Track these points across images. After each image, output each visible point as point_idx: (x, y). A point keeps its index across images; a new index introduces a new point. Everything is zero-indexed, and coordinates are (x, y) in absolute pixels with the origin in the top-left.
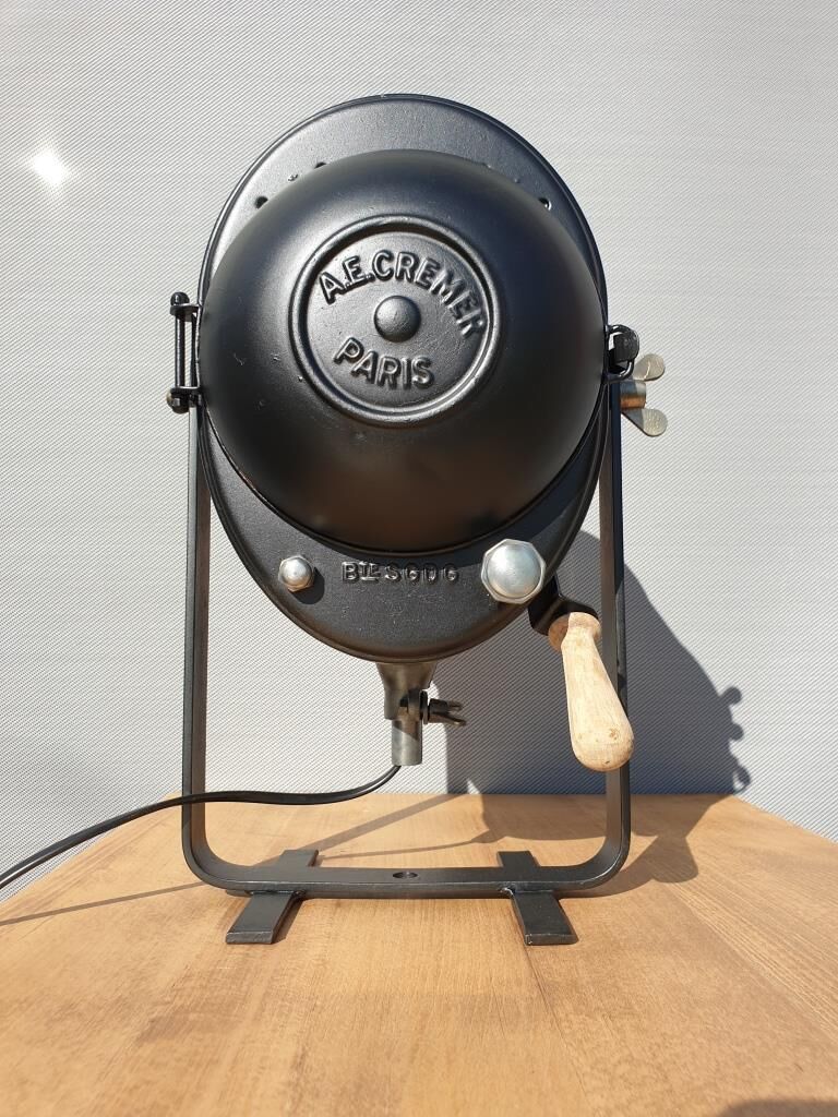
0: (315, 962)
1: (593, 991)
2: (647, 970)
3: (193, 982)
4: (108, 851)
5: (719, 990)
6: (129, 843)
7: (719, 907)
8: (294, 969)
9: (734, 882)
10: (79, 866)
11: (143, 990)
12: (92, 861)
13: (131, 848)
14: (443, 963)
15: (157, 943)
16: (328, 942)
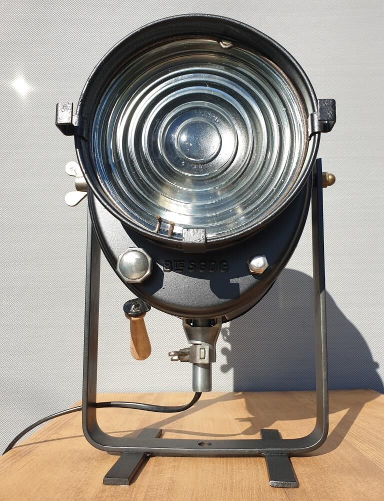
0: (169, 481)
1: (314, 495)
2: (341, 483)
3: (107, 493)
4: (58, 425)
5: (380, 493)
6: (69, 420)
7: (373, 449)
8: (158, 485)
9: (379, 435)
10: (45, 432)
11: (81, 498)
12: (52, 430)
13: (70, 422)
14: (234, 481)
15: (86, 473)
16: (174, 471)
